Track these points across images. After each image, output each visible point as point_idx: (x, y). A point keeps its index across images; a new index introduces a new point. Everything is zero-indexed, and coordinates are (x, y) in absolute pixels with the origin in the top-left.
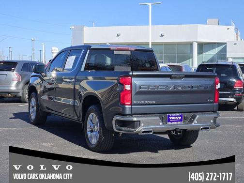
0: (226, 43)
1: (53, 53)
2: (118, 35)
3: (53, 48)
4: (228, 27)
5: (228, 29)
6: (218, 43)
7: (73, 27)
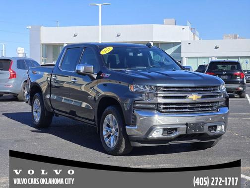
0: (180, 43)
1: (18, 53)
2: (75, 36)
3: (19, 48)
4: (183, 27)
5: (183, 29)
6: (173, 43)
7: (30, 27)
